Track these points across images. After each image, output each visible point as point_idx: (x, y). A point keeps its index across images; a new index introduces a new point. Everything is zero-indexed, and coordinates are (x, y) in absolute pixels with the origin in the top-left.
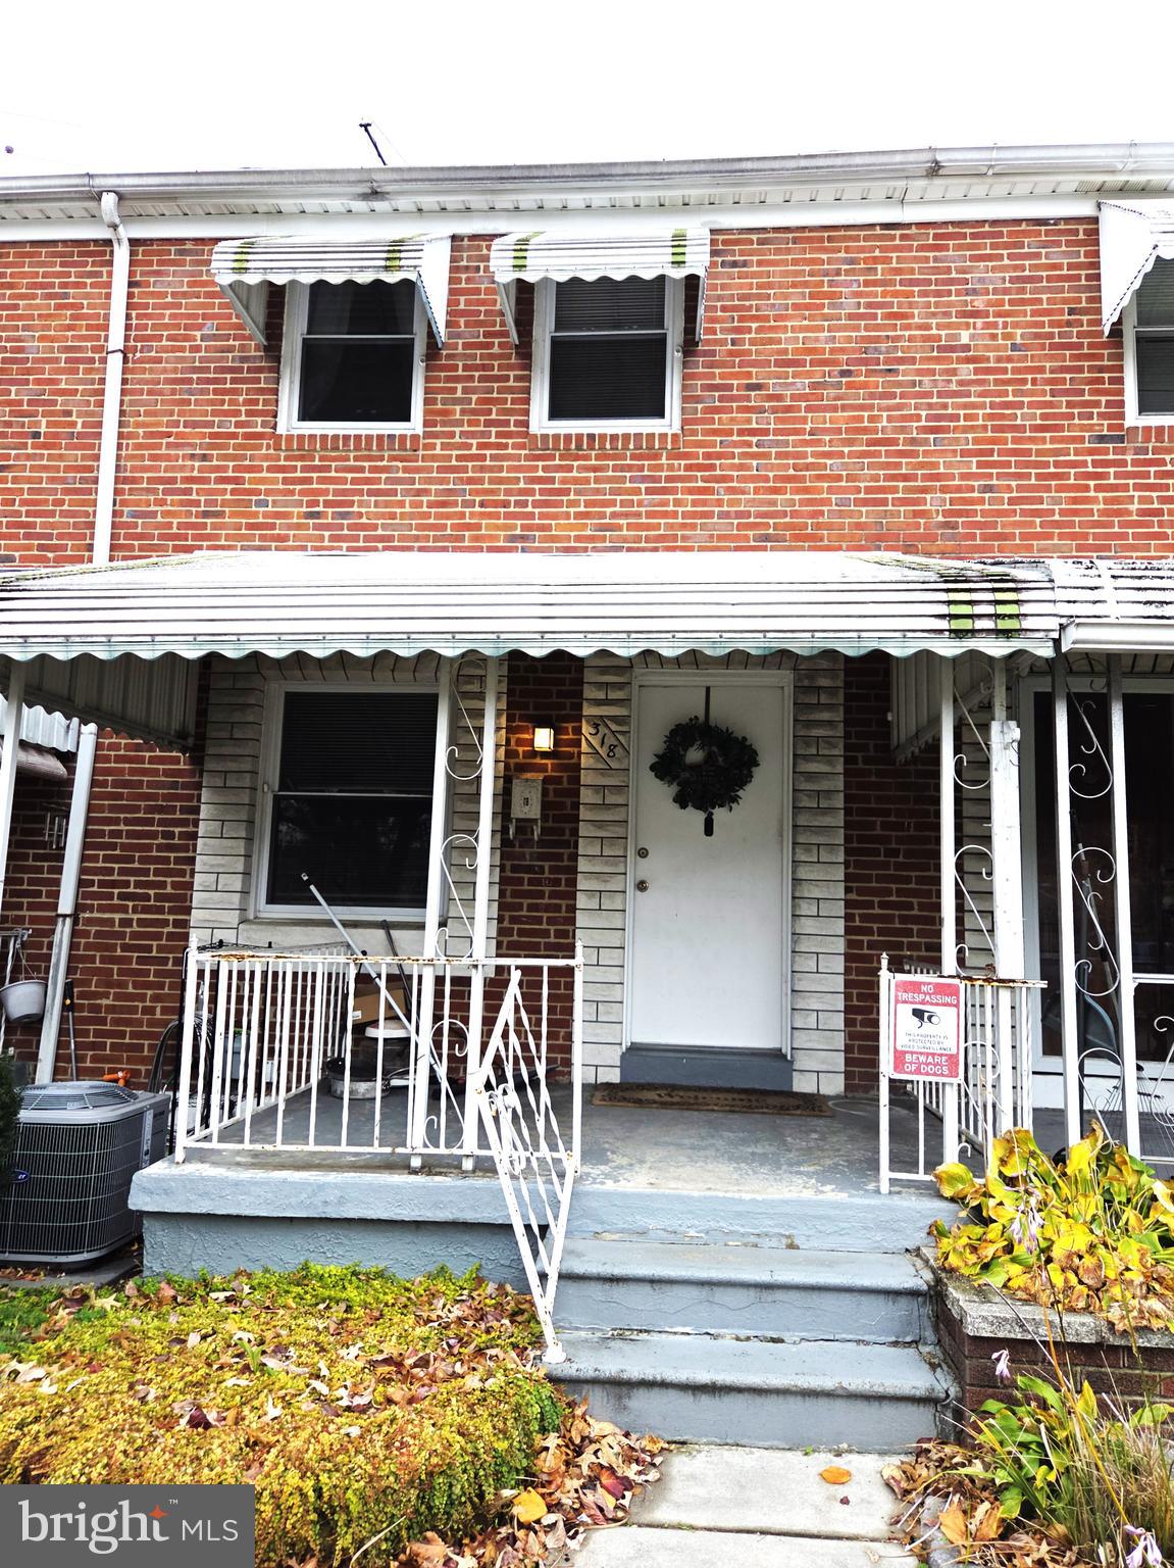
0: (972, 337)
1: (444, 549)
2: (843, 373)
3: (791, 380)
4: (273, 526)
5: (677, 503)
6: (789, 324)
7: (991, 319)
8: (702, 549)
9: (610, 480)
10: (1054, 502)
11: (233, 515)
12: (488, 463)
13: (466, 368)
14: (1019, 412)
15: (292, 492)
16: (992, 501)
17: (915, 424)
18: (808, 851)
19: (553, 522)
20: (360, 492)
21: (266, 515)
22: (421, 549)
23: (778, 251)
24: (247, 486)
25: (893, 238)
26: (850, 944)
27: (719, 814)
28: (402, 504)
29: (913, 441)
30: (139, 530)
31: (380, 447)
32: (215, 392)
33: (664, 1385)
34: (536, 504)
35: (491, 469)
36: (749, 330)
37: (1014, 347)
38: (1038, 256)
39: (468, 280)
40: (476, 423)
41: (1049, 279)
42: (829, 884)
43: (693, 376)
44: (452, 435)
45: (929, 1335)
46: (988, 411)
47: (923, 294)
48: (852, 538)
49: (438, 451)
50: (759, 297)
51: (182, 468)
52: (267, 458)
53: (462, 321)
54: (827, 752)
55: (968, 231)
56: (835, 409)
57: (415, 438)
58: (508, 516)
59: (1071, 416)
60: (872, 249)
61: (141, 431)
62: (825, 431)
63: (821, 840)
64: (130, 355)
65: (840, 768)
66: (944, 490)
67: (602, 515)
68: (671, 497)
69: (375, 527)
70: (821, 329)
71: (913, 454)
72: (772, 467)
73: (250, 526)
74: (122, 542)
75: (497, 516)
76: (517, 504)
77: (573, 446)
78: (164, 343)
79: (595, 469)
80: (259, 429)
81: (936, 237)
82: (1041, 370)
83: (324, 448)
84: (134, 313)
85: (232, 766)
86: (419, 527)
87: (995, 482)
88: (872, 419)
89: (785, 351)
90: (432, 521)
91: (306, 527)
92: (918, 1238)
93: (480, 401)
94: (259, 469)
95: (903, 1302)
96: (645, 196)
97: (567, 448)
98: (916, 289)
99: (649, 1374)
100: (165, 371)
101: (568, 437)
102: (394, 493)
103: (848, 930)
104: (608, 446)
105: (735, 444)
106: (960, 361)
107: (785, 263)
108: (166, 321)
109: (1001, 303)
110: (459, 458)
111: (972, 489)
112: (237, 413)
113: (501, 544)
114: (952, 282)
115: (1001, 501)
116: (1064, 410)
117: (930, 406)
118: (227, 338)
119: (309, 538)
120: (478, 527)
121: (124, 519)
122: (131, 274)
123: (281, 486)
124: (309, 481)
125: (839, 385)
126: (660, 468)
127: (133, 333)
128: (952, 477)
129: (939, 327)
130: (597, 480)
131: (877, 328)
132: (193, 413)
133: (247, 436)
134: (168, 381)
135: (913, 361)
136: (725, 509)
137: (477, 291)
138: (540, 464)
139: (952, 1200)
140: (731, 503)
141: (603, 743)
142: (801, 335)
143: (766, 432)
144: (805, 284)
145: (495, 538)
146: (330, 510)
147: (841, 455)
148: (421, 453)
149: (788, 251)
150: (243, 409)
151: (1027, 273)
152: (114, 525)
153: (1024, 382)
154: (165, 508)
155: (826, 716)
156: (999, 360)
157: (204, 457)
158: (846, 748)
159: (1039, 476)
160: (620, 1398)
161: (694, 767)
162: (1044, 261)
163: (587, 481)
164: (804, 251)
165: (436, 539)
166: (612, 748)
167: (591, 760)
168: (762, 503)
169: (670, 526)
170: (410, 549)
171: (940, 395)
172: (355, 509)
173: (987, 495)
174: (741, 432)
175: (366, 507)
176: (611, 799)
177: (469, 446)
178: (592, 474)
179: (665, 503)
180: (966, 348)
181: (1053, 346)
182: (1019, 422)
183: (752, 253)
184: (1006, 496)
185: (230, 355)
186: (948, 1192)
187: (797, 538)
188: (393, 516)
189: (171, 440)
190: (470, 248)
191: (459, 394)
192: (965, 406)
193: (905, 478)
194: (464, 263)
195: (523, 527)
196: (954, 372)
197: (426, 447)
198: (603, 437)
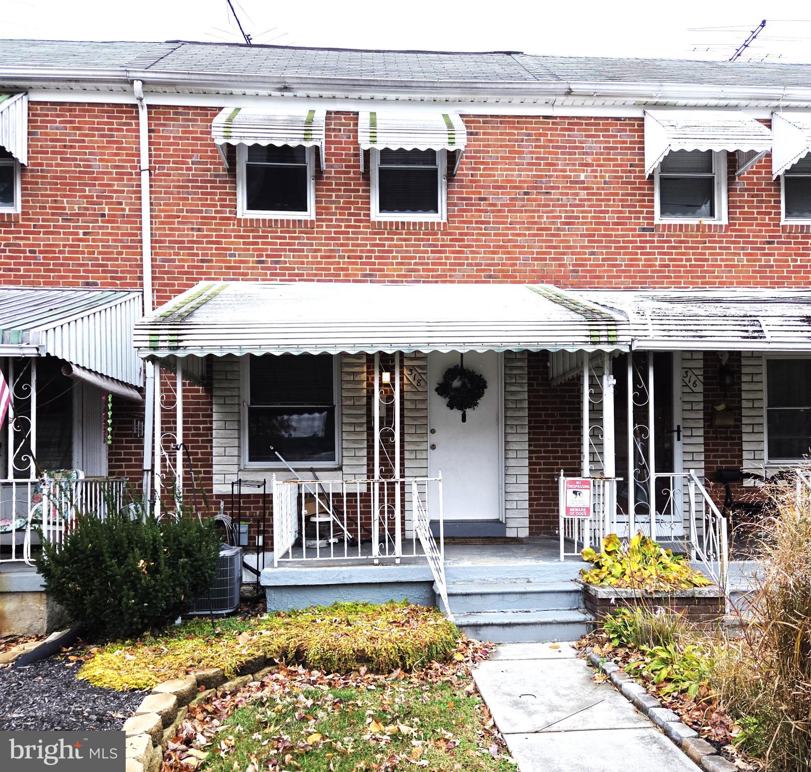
0: (586, 177)
1: (331, 281)
2: (526, 193)
3: (500, 196)
4: (239, 268)
5: (447, 258)
6: (499, 167)
7: (595, 168)
8: (459, 282)
9: (413, 246)
10: (622, 260)
11: (217, 261)
12: (350, 236)
13: (336, 184)
14: (607, 215)
15: (248, 250)
16: (595, 260)
17: (559, 220)
18: (512, 428)
19: (385, 267)
20: (285, 250)
21: (235, 262)
22: (318, 281)
23: (493, 128)
24: (223, 246)
25: (548, 123)
26: (531, 470)
27: (469, 412)
28: (307, 257)
29: (558, 229)
30: (166, 269)
31: (294, 226)
32: (202, 193)
33: (492, 625)
34: (376, 258)
35: (352, 239)
36: (479, 169)
37: (605, 183)
38: (616, 136)
39: (335, 136)
40: (344, 214)
41: (621, 148)
42: (521, 444)
43: (453, 192)
44: (331, 220)
45: (582, 605)
46: (593, 214)
47: (563, 153)
48: (531, 277)
49: (324, 229)
50: (484, 152)
51: (187, 236)
52: (233, 231)
53: (333, 158)
54: (520, 381)
55: (584, 122)
56: (521, 212)
57: (312, 221)
58: (362, 264)
59: (630, 218)
60: (538, 129)
61: (162, 214)
62: (517, 223)
63: (517, 423)
64: (153, 172)
65: (526, 389)
66: (573, 254)
67: (410, 264)
68: (444, 255)
69: (294, 269)
70: (514, 170)
71: (558, 235)
72: (492, 241)
73: (227, 268)
74: (157, 275)
75: (357, 264)
76: (367, 257)
77: (394, 228)
78: (171, 165)
79: (405, 240)
80: (228, 215)
81: (569, 124)
82: (617, 194)
83: (264, 226)
84: (152, 147)
85: (227, 393)
86: (317, 269)
87: (596, 250)
88: (539, 217)
89: (497, 181)
90: (323, 266)
91: (257, 268)
92: (576, 576)
93: (345, 203)
94: (230, 237)
95: (573, 595)
96: (426, 97)
97: (391, 229)
98: (560, 151)
99: (487, 622)
100: (173, 181)
101: (391, 223)
102: (303, 251)
103: (530, 464)
104: (411, 228)
105: (474, 229)
106: (581, 189)
107: (496, 134)
108: (171, 153)
109: (599, 160)
110: (336, 233)
111: (585, 253)
112: (215, 206)
113: (359, 278)
114: (577, 148)
115: (598, 259)
116: (627, 215)
117: (566, 211)
118: (206, 163)
119: (260, 274)
120: (347, 269)
121: (158, 263)
122: (149, 125)
123: (242, 246)
124: (257, 243)
125: (523, 200)
126: (437, 240)
127: (153, 159)
128: (576, 247)
129: (571, 171)
130: (407, 246)
131: (541, 170)
132: (190, 205)
133: (222, 218)
134: (175, 187)
135: (558, 188)
136: (470, 261)
137: (340, 143)
138: (378, 236)
139: (587, 561)
140: (473, 259)
141: (414, 379)
142: (505, 173)
143: (488, 223)
144: (507, 146)
145: (356, 275)
146: (269, 259)
147: (525, 235)
148: (315, 229)
149: (498, 128)
150: (218, 203)
151: (611, 145)
152: (153, 266)
153: (609, 200)
154: (179, 257)
155: (519, 364)
156: (598, 189)
157: (199, 230)
158: (529, 379)
159: (616, 248)
160: (477, 631)
161: (456, 389)
162: (619, 139)
163: (401, 246)
164: (505, 128)
165: (326, 275)
166: (419, 381)
167: (409, 388)
168: (488, 259)
169: (443, 270)
170: (313, 280)
171: (571, 206)
172: (282, 259)
173: (592, 257)
174: (477, 222)
175: (288, 258)
176: (419, 406)
177: (340, 227)
178: (404, 243)
179: (441, 258)
180: (583, 182)
181: (623, 183)
182: (607, 220)
183: (480, 128)
184: (601, 257)
185: (209, 173)
186: (586, 559)
187: (504, 277)
188: (303, 263)
189: (180, 219)
190: (335, 119)
191: (334, 198)
192: (583, 212)
193: (555, 247)
194: (333, 127)
195: (371, 270)
196: (577, 194)
197: (318, 226)
198: (409, 223)
